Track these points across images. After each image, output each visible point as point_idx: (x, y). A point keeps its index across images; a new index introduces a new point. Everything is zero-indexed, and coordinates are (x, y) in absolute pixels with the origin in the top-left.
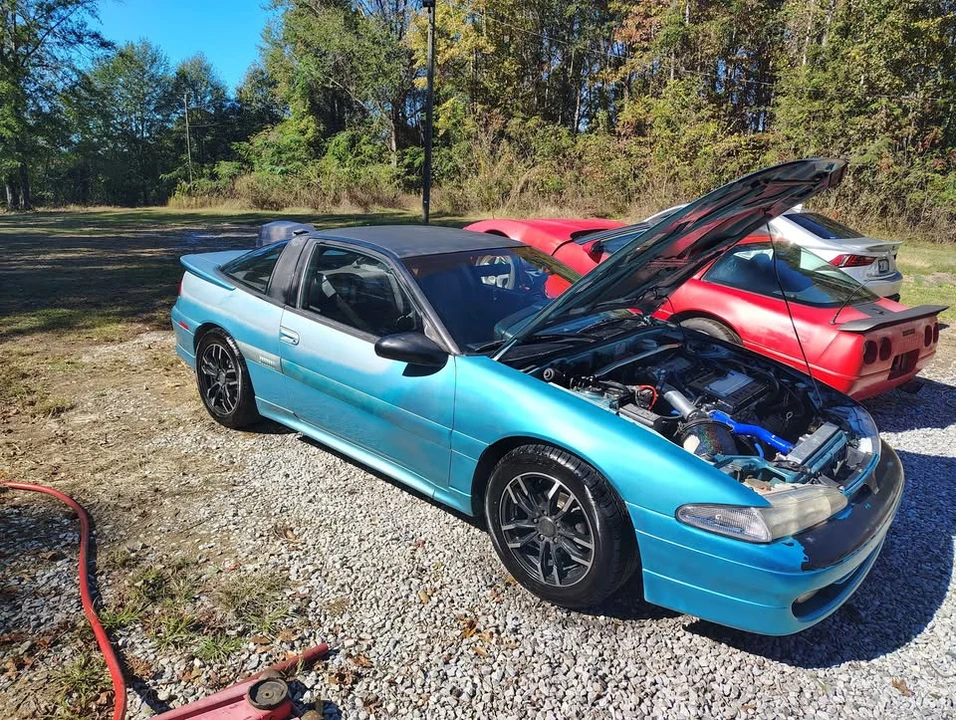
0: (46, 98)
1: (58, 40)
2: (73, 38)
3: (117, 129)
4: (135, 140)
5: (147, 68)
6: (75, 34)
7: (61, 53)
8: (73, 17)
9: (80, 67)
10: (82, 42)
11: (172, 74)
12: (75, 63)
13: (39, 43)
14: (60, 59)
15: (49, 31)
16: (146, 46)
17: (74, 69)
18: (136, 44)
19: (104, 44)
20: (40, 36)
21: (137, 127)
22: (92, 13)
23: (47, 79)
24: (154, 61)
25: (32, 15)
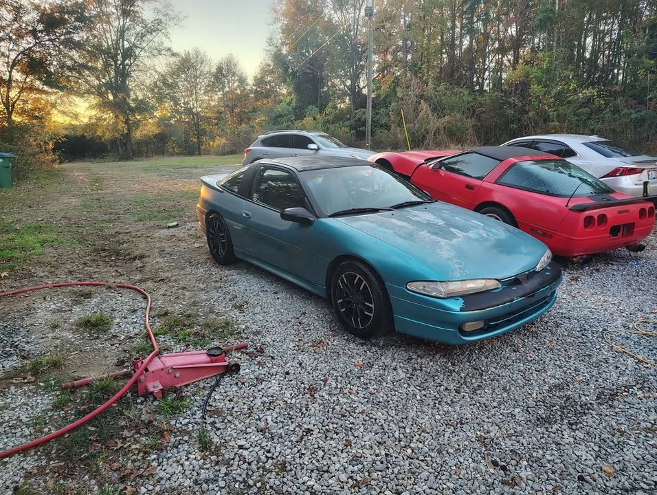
0: (141, 90)
1: (147, 54)
2: (155, 52)
3: (181, 107)
4: (193, 114)
5: (198, 67)
6: (157, 49)
7: (148, 62)
8: (156, 40)
9: (159, 70)
10: (160, 54)
11: (214, 70)
12: (157, 68)
13: (136, 57)
14: (148, 66)
15: (143, 49)
16: (197, 53)
17: (156, 71)
18: (190, 52)
19: (174, 55)
20: (137, 53)
21: (193, 105)
22: (166, 36)
23: (141, 78)
24: (202, 63)
25: (133, 40)
